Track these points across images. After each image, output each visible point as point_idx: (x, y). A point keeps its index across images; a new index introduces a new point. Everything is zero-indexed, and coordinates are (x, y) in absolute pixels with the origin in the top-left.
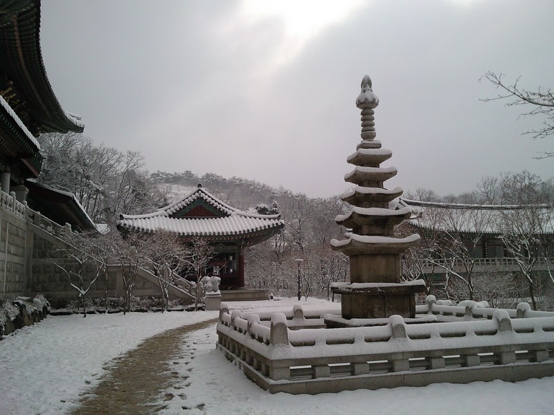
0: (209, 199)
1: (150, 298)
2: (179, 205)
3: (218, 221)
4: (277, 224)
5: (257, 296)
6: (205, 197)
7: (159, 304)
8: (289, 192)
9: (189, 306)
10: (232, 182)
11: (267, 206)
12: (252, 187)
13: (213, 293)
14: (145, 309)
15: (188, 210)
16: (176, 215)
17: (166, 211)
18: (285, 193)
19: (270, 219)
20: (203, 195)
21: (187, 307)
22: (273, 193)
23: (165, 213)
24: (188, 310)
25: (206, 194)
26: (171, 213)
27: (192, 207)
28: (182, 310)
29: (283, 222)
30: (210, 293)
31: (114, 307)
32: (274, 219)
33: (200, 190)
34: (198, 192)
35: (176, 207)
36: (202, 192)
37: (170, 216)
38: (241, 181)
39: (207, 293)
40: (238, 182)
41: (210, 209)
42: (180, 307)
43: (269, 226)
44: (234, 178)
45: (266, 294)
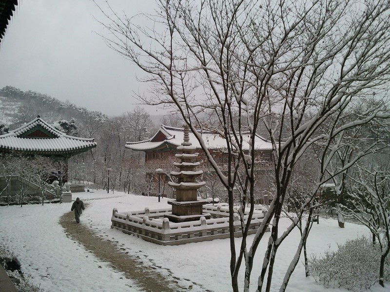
0: (45, 126)
1: (28, 196)
2: (24, 129)
3: (51, 141)
4: (92, 145)
5: (77, 189)
6: (43, 124)
7: (34, 199)
8: (73, 105)
9: (53, 200)
10: (28, 94)
11: (67, 122)
12: (44, 100)
13: (67, 192)
14: (26, 202)
15: (30, 133)
16: (22, 136)
17: (15, 132)
18: (70, 106)
19: (87, 141)
20: (41, 123)
21: (51, 201)
22: (61, 105)
23: (15, 134)
24: (52, 203)
25: (43, 123)
26: (19, 135)
27: (33, 131)
28: (49, 203)
29: (96, 143)
30: (65, 193)
31: (6, 201)
32: (90, 141)
33: (39, 119)
34: (37, 121)
35: (22, 130)
36: (41, 121)
37: (18, 137)
38: (35, 94)
39: (63, 192)
40: (33, 94)
41: (46, 133)
42: (48, 201)
43: (87, 146)
44: (30, 91)
45: (83, 188)
